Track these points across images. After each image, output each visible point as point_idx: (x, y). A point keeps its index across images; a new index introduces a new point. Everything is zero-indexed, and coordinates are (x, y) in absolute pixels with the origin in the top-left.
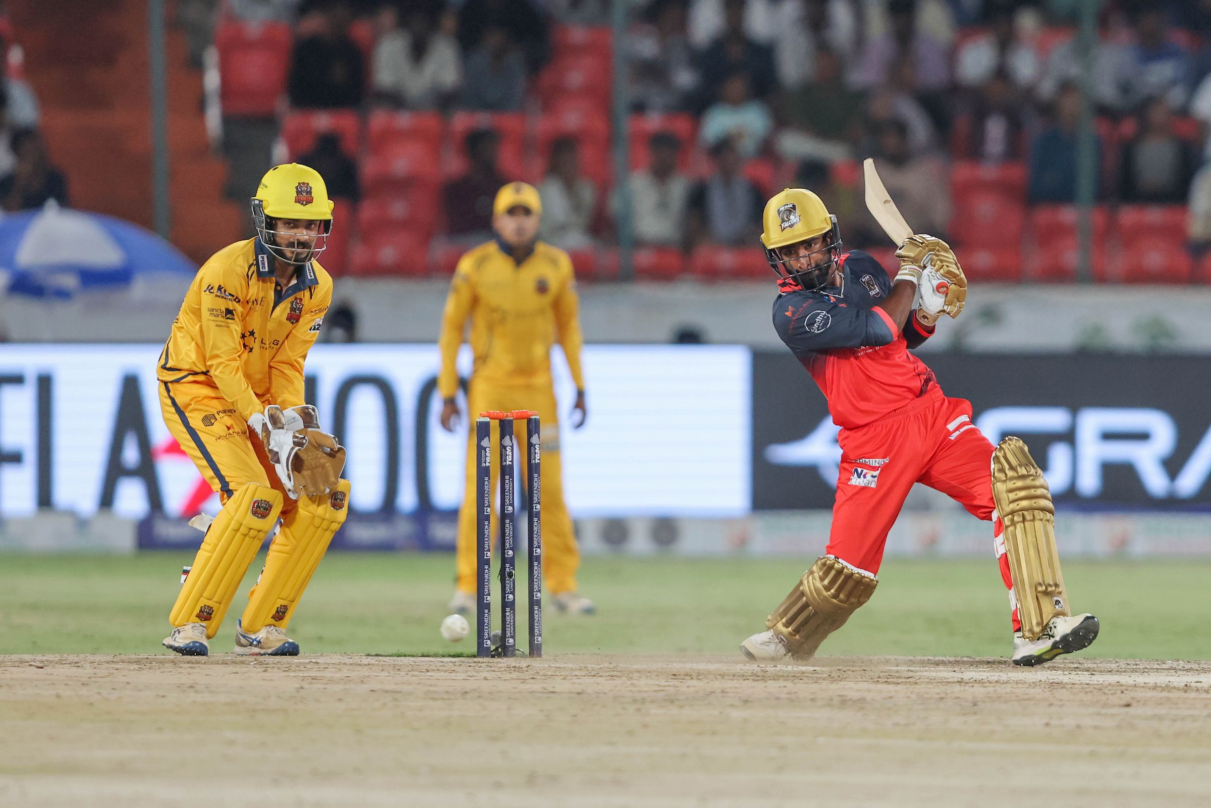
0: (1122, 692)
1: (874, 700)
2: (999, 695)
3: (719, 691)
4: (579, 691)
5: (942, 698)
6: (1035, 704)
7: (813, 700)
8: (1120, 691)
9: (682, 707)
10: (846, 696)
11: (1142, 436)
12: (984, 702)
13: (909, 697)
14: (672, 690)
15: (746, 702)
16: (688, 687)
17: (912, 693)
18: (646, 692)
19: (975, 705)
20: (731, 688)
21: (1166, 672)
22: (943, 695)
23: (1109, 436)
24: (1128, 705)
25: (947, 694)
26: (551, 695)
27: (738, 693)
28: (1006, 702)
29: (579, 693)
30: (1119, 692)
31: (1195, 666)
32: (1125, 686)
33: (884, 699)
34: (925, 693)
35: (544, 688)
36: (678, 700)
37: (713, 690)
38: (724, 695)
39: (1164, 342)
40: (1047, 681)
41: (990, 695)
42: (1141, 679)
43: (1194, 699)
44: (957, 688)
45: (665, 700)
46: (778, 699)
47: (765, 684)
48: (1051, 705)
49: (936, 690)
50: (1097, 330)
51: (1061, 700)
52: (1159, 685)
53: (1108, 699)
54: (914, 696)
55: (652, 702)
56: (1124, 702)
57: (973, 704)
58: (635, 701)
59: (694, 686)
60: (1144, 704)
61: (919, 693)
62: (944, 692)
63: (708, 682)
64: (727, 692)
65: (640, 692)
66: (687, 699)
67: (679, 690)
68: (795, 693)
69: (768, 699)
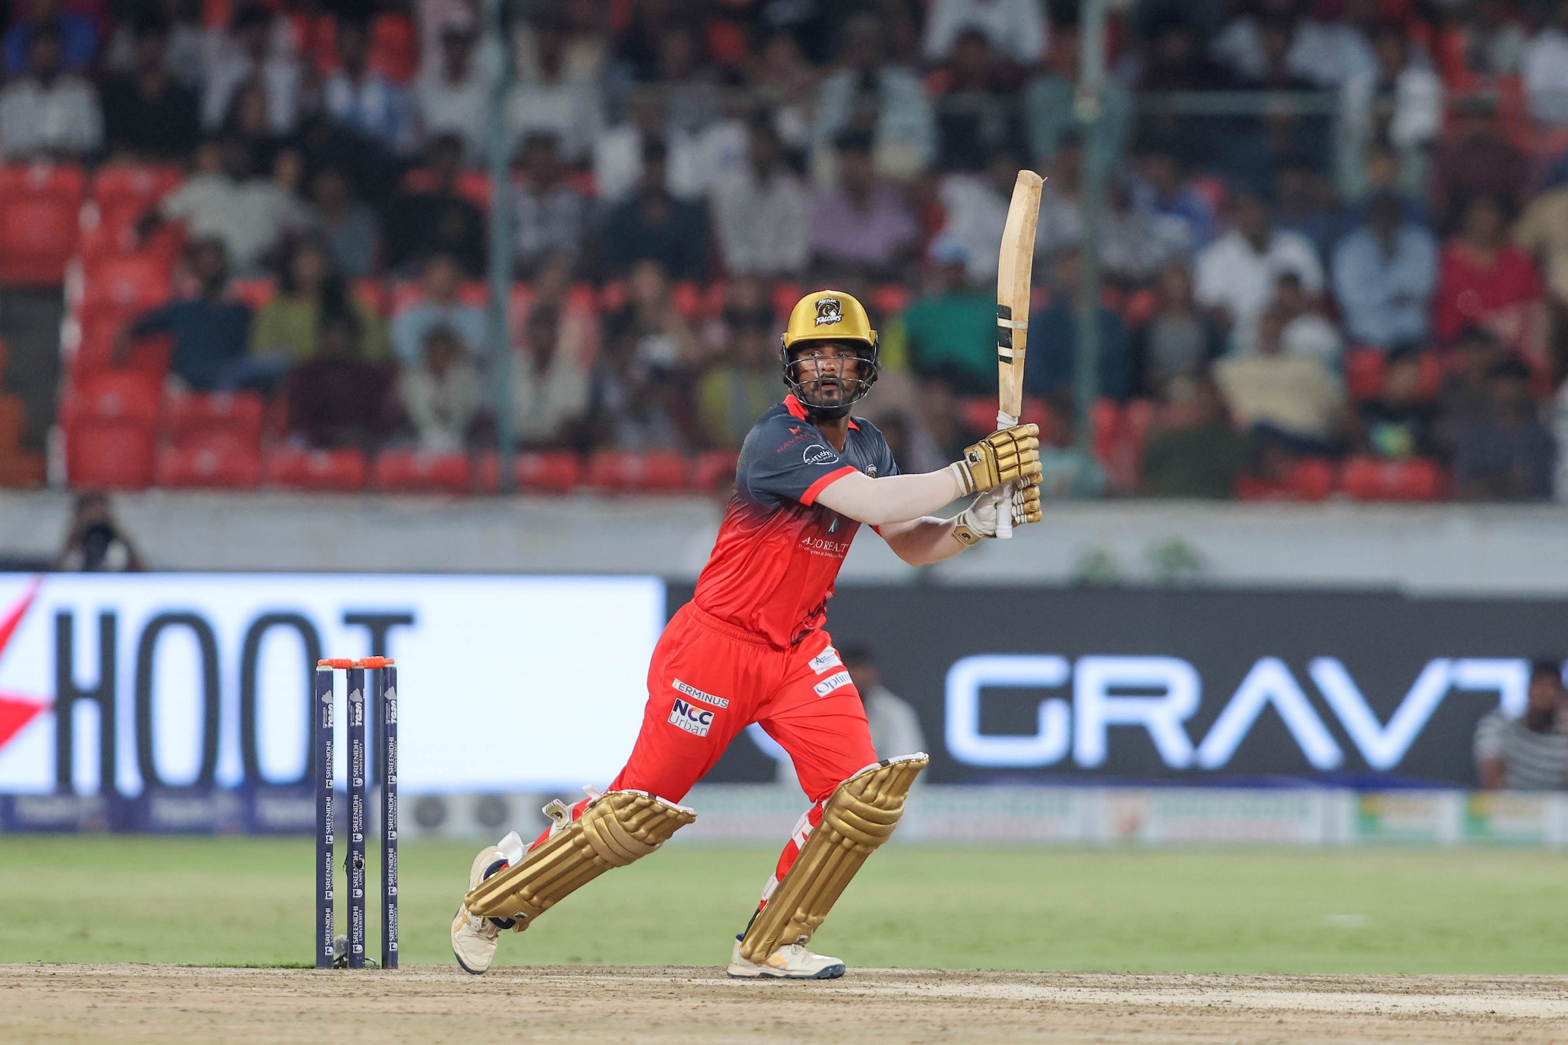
0: (1130, 1014)
1: (817, 1023)
2: (975, 1018)
3: (621, 1011)
4: (445, 1011)
5: (902, 1021)
6: (1019, 1029)
7: (740, 1023)
8: (1128, 1013)
9: (574, 1031)
10: (781, 1018)
11: (1158, 692)
12: (956, 1026)
13: (860, 1020)
14: (561, 1009)
15: (656, 1025)
16: (582, 1006)
17: (865, 1014)
18: (529, 1012)
19: (944, 1029)
20: (636, 1007)
21: (1186, 990)
22: (903, 1017)
23: (1116, 691)
24: (1136, 1031)
25: (908, 1016)
26: (411, 1016)
27: (645, 1014)
28: (985, 1025)
29: (444, 1014)
30: (1126, 1014)
31: (1222, 980)
32: (1133, 1005)
33: (831, 1022)
34: (881, 1015)
35: (400, 1008)
36: (569, 1022)
37: (613, 1011)
38: (629, 1016)
39: (1184, 574)
40: (1036, 999)
41: (964, 1017)
42: (1153, 997)
43: (1221, 1022)
44: (922, 1009)
45: (553, 1023)
46: (695, 1021)
47: (681, 1003)
48: (1040, 1029)
49: (895, 1011)
50: (1100, 559)
51: (1053, 1024)
52: (1177, 1005)
53: (1111, 1023)
54: (867, 1019)
55: (537, 1025)
56: (1132, 1027)
57: (941, 1029)
58: (515, 1024)
59: (590, 1005)
60: (1158, 1029)
61: (873, 1015)
62: (905, 1013)
63: (609, 1000)
64: (632, 1013)
65: (521, 1012)
66: (580, 1021)
67: (570, 1011)
68: (718, 1014)
69: (682, 1021)
